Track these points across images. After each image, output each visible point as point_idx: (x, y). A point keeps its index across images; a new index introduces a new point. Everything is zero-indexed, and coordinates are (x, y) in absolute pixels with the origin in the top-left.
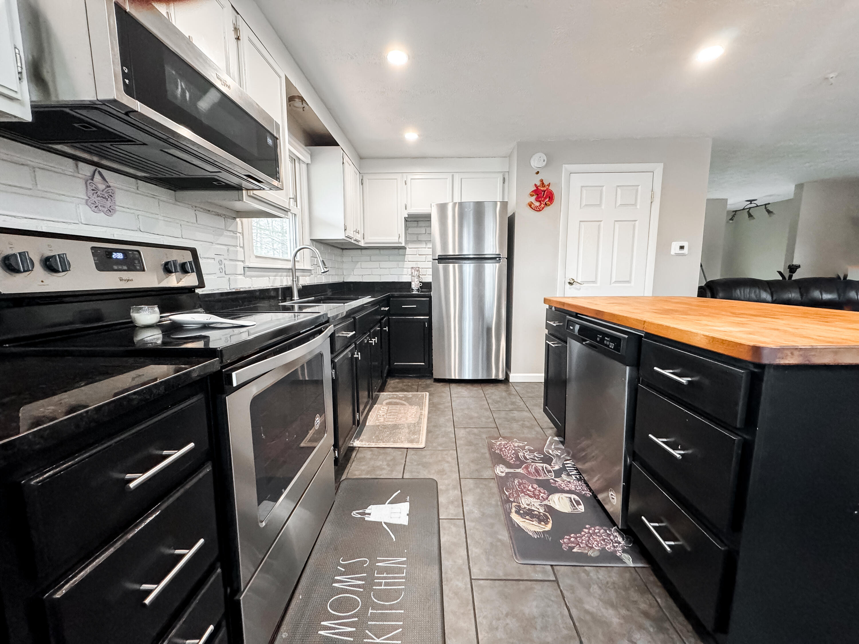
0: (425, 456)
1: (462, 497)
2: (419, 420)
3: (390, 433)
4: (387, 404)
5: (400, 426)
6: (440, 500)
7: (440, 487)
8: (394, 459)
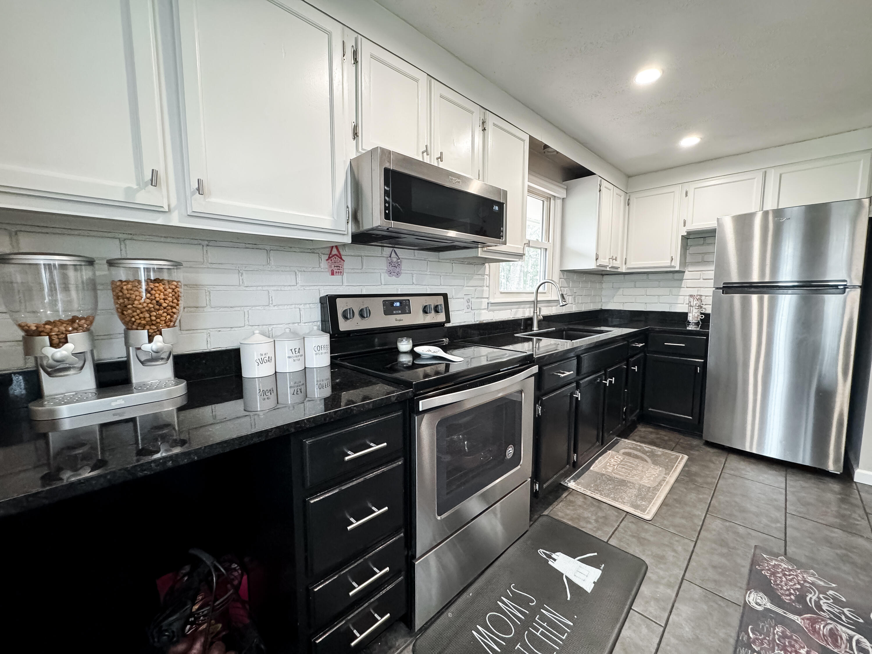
0: (646, 531)
1: (675, 601)
2: (658, 486)
3: (614, 488)
4: (623, 454)
5: (629, 484)
6: (643, 588)
7: (648, 574)
8: (605, 518)
